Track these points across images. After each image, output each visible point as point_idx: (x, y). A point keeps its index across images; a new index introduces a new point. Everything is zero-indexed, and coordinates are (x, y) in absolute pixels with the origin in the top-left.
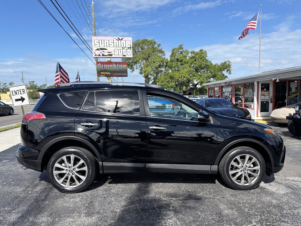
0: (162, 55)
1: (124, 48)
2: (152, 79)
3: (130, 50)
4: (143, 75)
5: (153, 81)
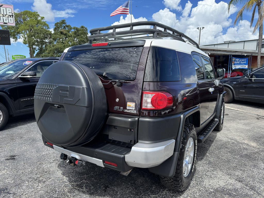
0: (46, 28)
1: (4, 15)
2: (37, 49)
3: (12, 18)
4: (27, 45)
5: (38, 51)
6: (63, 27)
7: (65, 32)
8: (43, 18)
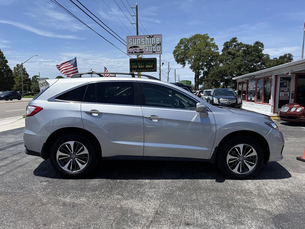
0: (215, 49)
1: (154, 45)
3: (159, 47)
6: (233, 46)
7: (233, 52)
8: (212, 39)
